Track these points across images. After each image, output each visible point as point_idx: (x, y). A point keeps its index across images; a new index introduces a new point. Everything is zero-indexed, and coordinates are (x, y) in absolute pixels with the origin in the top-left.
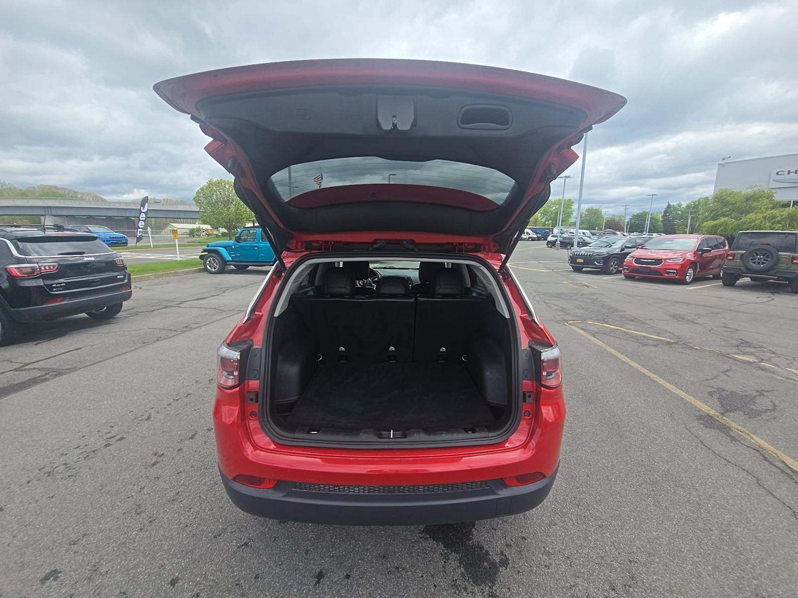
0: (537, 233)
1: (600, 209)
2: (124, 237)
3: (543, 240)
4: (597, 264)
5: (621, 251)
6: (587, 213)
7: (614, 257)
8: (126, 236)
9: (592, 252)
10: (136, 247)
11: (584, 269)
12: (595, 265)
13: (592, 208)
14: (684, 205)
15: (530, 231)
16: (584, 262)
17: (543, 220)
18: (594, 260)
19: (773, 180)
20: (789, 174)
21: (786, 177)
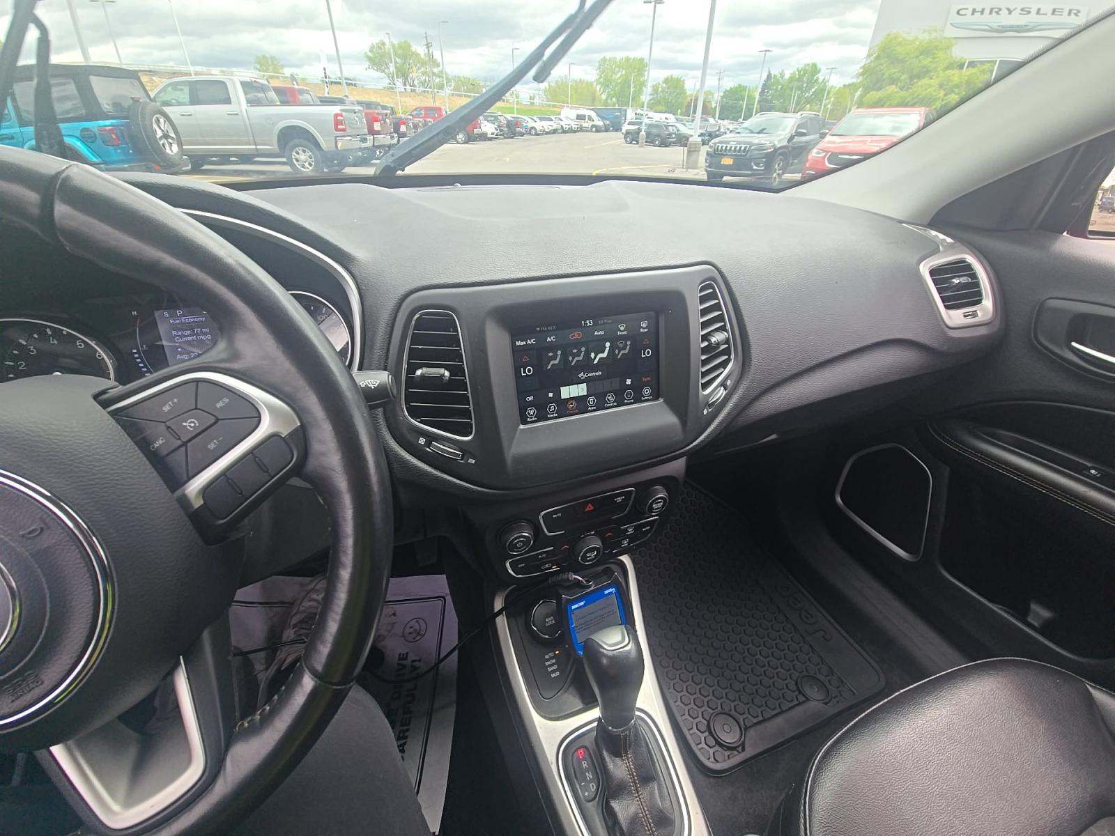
0: (603, 118)
1: (682, 79)
3: (612, 131)
4: (755, 167)
5: (788, 142)
6: (664, 85)
7: (780, 154)
9: (748, 143)
12: (751, 169)
13: (671, 76)
14: (787, 76)
15: (593, 114)
16: (731, 163)
17: (604, 97)
18: (751, 160)
19: (951, 24)
20: (973, 14)
21: (969, 19)
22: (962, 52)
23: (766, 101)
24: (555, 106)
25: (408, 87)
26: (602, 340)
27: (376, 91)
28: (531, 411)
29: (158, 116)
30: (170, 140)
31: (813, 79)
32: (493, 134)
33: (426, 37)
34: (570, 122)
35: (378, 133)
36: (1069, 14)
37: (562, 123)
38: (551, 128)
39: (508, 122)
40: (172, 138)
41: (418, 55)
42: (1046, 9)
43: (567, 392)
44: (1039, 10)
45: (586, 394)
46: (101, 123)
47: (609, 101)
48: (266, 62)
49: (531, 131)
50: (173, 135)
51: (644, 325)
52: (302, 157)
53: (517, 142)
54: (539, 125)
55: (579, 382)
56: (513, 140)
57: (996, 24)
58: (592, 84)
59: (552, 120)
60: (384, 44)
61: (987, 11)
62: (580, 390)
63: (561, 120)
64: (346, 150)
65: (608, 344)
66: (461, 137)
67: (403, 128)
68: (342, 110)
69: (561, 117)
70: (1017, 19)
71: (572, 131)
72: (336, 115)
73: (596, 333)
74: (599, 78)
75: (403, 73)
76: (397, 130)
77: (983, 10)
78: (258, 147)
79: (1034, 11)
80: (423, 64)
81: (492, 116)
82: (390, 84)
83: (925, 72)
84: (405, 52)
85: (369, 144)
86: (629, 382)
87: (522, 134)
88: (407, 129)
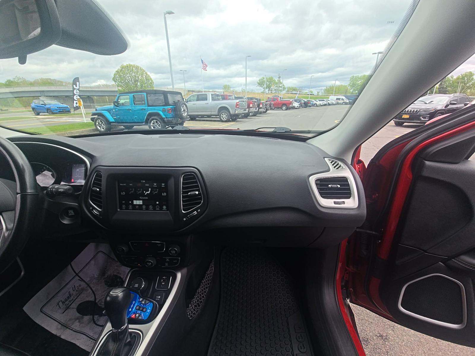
0: (349, 99)
2: (67, 107)
4: (423, 119)
5: (445, 107)
7: (439, 113)
8: (69, 107)
9: (418, 108)
10: (74, 114)
11: (405, 124)
12: (420, 120)
15: (344, 98)
16: (408, 117)
17: (351, 91)
18: (420, 116)
23: (443, 88)
24: (327, 95)
25: (270, 92)
26: (149, 187)
27: (258, 93)
28: (124, 206)
29: (183, 105)
30: (185, 112)
31: (470, 78)
32: (297, 106)
33: (279, 75)
34: (333, 101)
35: (251, 108)
37: (329, 102)
38: (323, 104)
39: (305, 102)
40: (186, 111)
41: (275, 81)
43: (136, 202)
45: (142, 204)
46: (168, 107)
47: (354, 92)
48: (226, 87)
49: (314, 105)
50: (186, 110)
51: (163, 185)
52: (224, 116)
53: (308, 109)
54: (318, 103)
55: (140, 200)
56: (306, 108)
58: (346, 86)
60: (264, 78)
62: (140, 202)
64: (239, 114)
65: (150, 189)
66: (284, 108)
67: (261, 106)
68: (239, 101)
69: (329, 99)
71: (333, 104)
72: (237, 103)
73: (146, 185)
74: (350, 84)
75: (269, 87)
76: (259, 106)
78: (212, 113)
80: (277, 84)
81: (298, 100)
82: (264, 91)
84: (271, 81)
85: (247, 111)
86: (157, 203)
87: (310, 106)
88: (262, 106)
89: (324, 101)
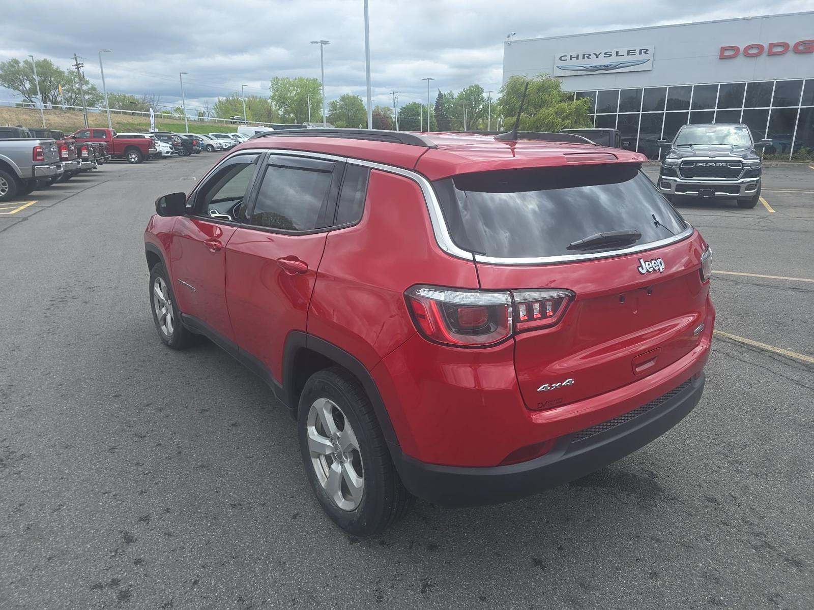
6: (342, 103)
13: (347, 94)
14: (456, 95)
17: (281, 113)
19: (557, 67)
20: (571, 59)
21: (568, 63)
22: (568, 87)
23: (442, 115)
24: (229, 123)
25: (49, 105)
31: (478, 98)
32: (168, 152)
33: (76, 58)
35: (67, 159)
36: (640, 53)
39: (183, 140)
42: (623, 51)
44: (617, 53)
49: (208, 148)
53: (194, 159)
54: (216, 142)
56: (189, 157)
57: (589, 65)
58: (266, 100)
59: (229, 138)
61: (581, 57)
63: (239, 137)
66: (133, 157)
67: (84, 153)
68: (41, 144)
70: (603, 61)
72: (35, 148)
74: (274, 96)
76: (79, 155)
77: (578, 56)
79: (614, 54)
81: (165, 136)
83: (544, 103)
87: (198, 152)
88: (88, 154)
89: (228, 137)
